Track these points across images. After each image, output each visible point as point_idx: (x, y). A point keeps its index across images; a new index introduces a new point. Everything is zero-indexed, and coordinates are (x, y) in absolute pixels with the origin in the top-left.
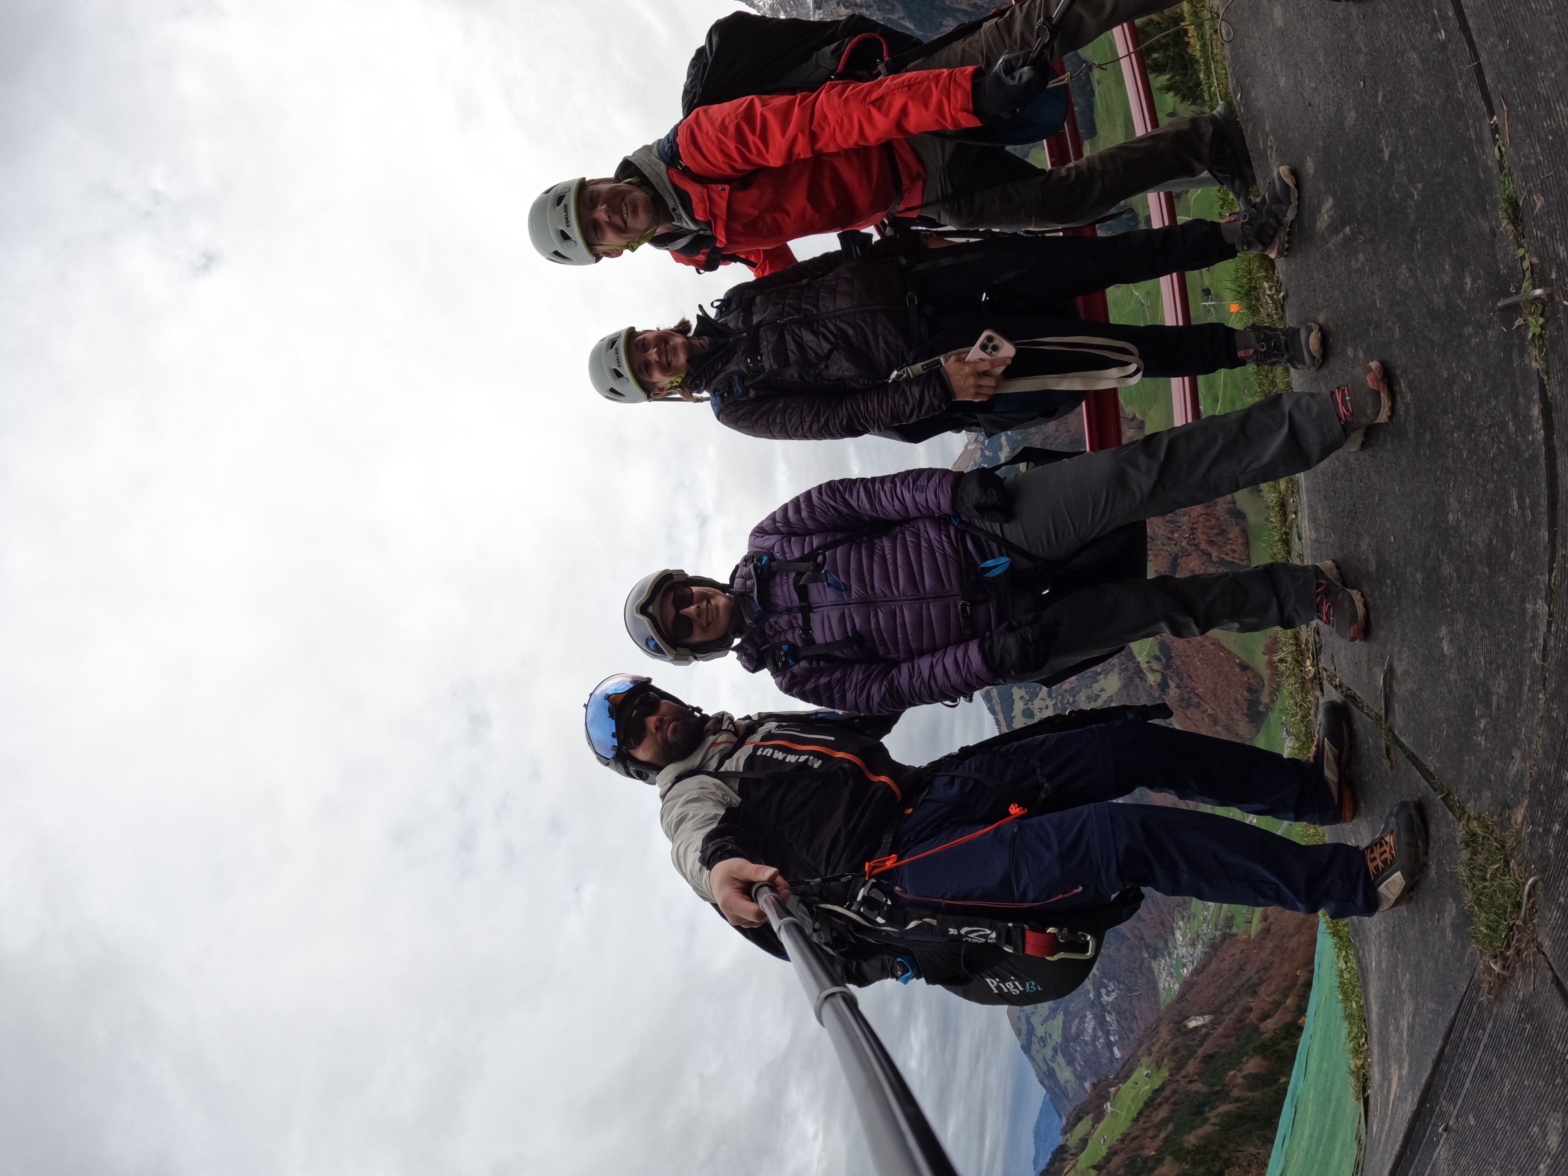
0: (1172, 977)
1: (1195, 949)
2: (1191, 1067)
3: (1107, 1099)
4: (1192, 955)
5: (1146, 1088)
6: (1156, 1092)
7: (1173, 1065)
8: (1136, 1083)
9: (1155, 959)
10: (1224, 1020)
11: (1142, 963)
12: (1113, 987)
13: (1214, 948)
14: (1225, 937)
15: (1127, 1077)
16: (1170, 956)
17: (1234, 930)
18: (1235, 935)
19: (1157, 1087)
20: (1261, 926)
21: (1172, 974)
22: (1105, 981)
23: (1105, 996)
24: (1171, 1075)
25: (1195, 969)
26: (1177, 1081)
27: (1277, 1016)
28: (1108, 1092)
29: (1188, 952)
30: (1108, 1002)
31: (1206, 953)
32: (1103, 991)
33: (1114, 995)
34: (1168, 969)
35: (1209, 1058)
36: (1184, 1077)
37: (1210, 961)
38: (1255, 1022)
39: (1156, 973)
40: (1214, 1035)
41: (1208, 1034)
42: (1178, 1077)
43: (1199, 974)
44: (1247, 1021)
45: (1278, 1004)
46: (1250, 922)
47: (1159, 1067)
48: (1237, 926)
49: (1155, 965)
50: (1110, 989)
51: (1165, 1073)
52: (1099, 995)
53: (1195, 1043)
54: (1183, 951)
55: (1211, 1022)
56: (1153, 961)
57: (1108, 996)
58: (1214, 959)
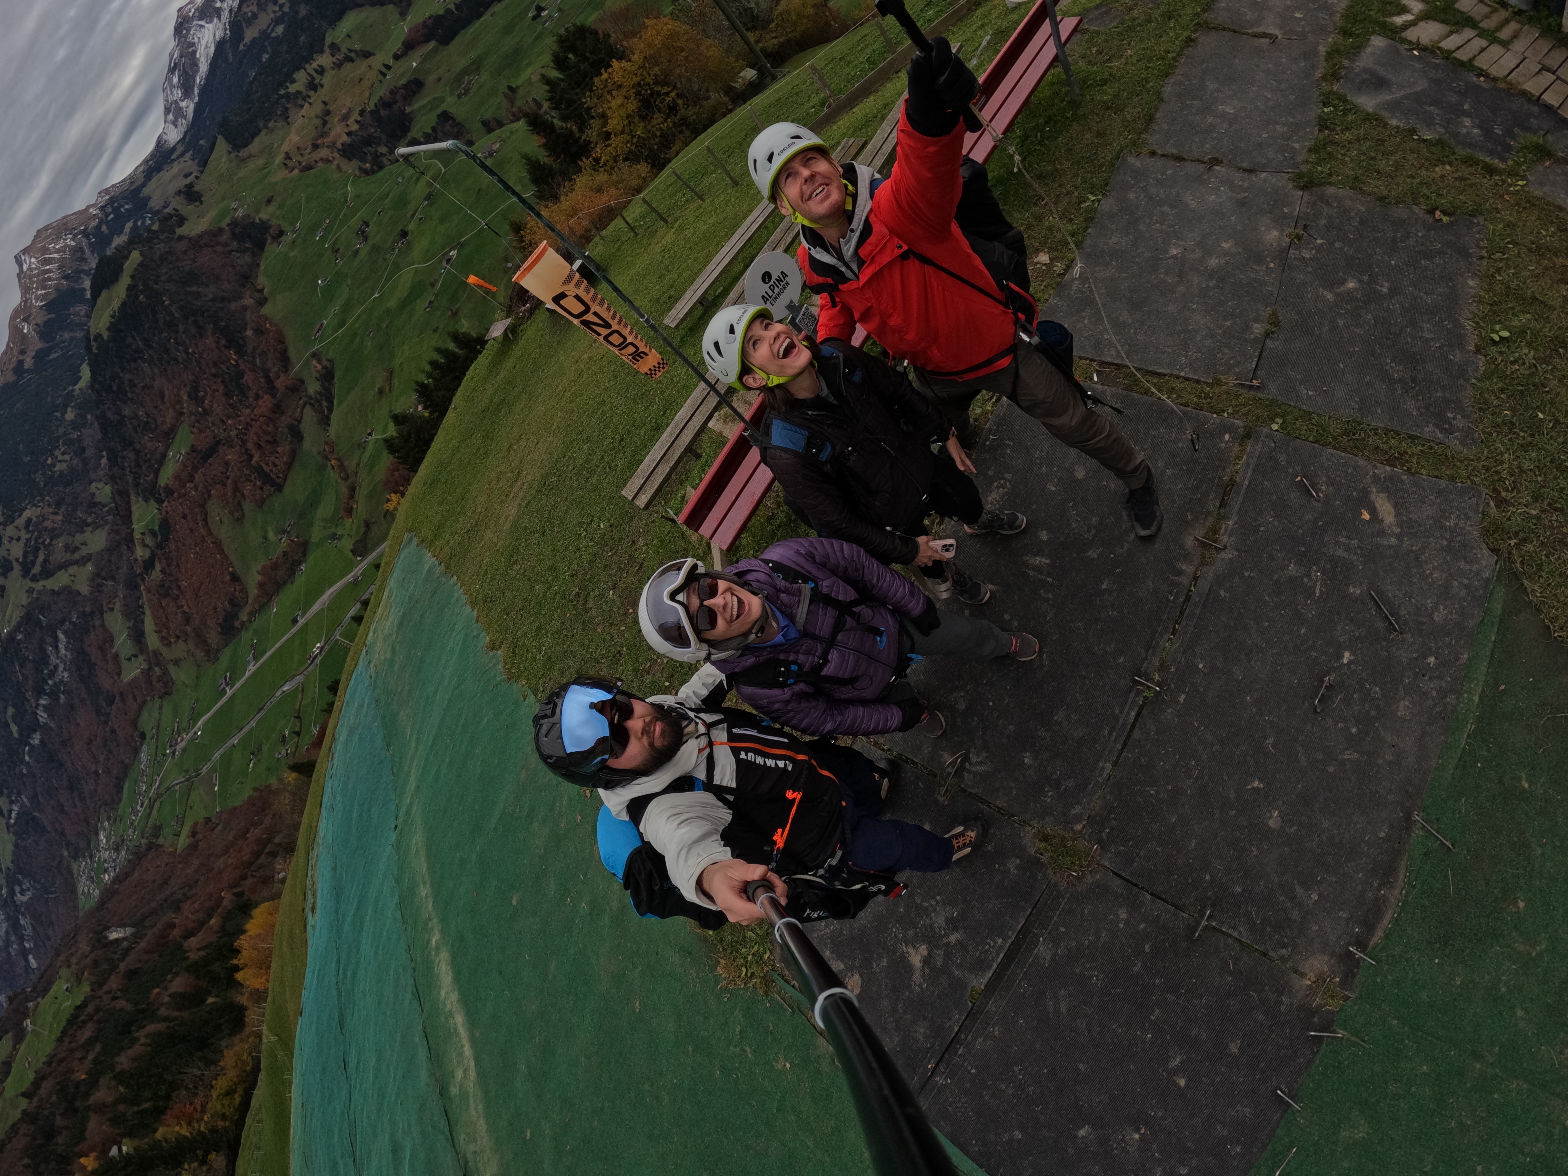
0: (92, 882)
1: (118, 854)
2: (114, 983)
3: (26, 1015)
4: (114, 861)
5: (68, 1004)
6: (78, 1008)
7: (94, 979)
8: (56, 998)
9: (75, 860)
10: (146, 934)
11: (60, 862)
12: (28, 885)
13: (138, 857)
14: (150, 847)
15: (46, 991)
16: (91, 857)
17: (161, 841)
18: (161, 846)
19: (79, 1003)
20: (188, 841)
21: (92, 878)
22: (20, 877)
23: (19, 895)
24: (92, 990)
25: (117, 876)
26: (100, 997)
27: (200, 935)
28: (27, 1008)
29: (111, 857)
30: (22, 903)
31: (129, 861)
32: (17, 889)
33: (29, 894)
34: (89, 873)
35: (132, 974)
36: (106, 993)
37: (133, 870)
38: (178, 939)
39: (75, 876)
40: (137, 949)
41: (129, 949)
42: (99, 993)
43: (121, 882)
44: (171, 937)
45: (202, 923)
46: (178, 836)
47: (79, 980)
48: (165, 838)
49: (74, 866)
50: (24, 887)
51: (86, 988)
52: (12, 893)
53: (116, 956)
54: (106, 855)
55: (134, 935)
56: (72, 861)
57: (22, 895)
58: (138, 868)
